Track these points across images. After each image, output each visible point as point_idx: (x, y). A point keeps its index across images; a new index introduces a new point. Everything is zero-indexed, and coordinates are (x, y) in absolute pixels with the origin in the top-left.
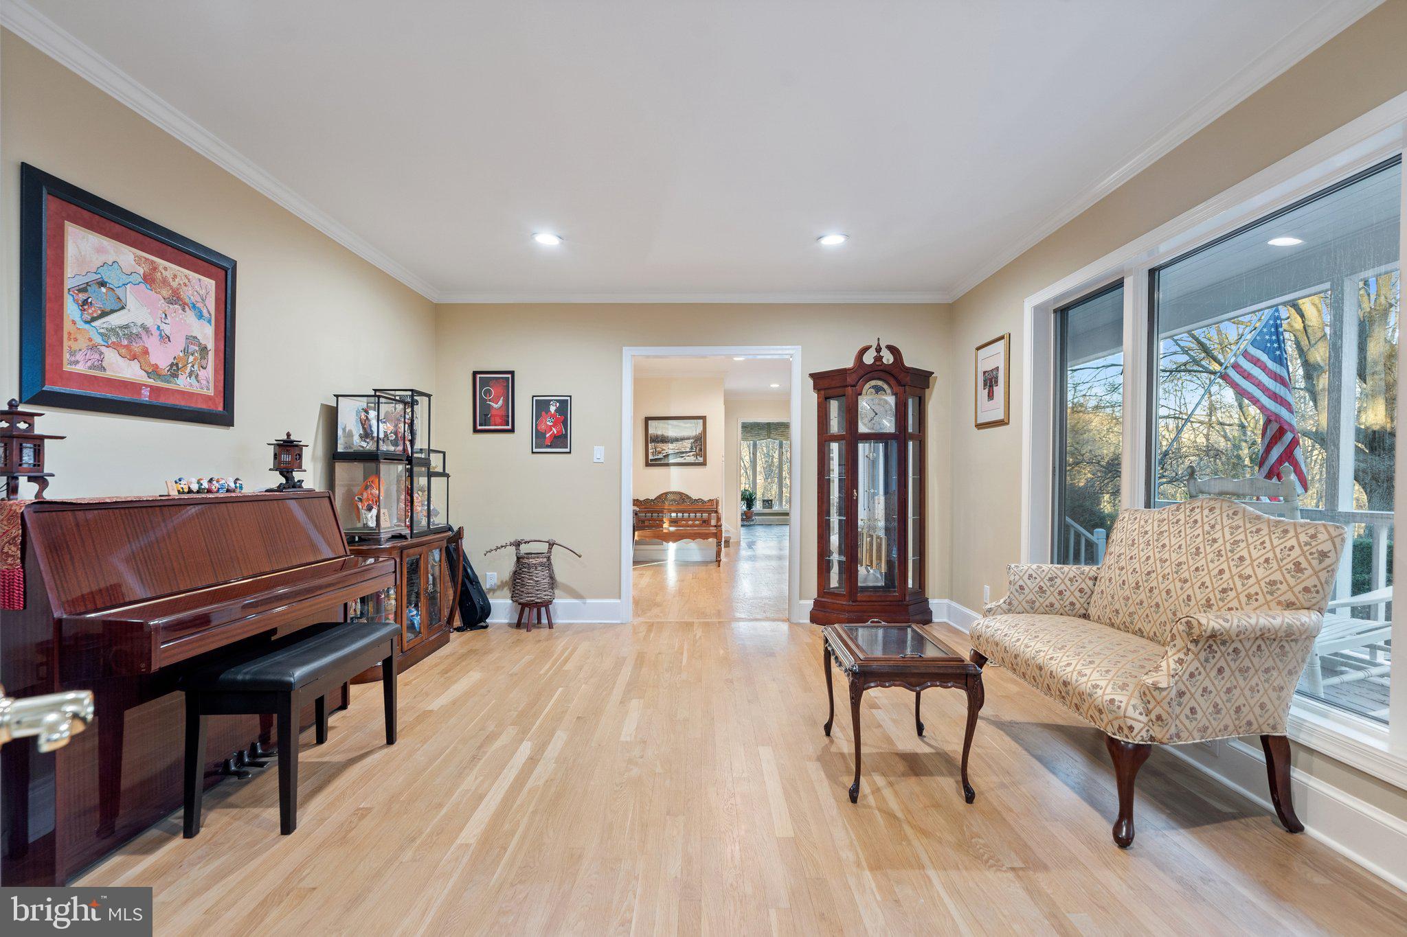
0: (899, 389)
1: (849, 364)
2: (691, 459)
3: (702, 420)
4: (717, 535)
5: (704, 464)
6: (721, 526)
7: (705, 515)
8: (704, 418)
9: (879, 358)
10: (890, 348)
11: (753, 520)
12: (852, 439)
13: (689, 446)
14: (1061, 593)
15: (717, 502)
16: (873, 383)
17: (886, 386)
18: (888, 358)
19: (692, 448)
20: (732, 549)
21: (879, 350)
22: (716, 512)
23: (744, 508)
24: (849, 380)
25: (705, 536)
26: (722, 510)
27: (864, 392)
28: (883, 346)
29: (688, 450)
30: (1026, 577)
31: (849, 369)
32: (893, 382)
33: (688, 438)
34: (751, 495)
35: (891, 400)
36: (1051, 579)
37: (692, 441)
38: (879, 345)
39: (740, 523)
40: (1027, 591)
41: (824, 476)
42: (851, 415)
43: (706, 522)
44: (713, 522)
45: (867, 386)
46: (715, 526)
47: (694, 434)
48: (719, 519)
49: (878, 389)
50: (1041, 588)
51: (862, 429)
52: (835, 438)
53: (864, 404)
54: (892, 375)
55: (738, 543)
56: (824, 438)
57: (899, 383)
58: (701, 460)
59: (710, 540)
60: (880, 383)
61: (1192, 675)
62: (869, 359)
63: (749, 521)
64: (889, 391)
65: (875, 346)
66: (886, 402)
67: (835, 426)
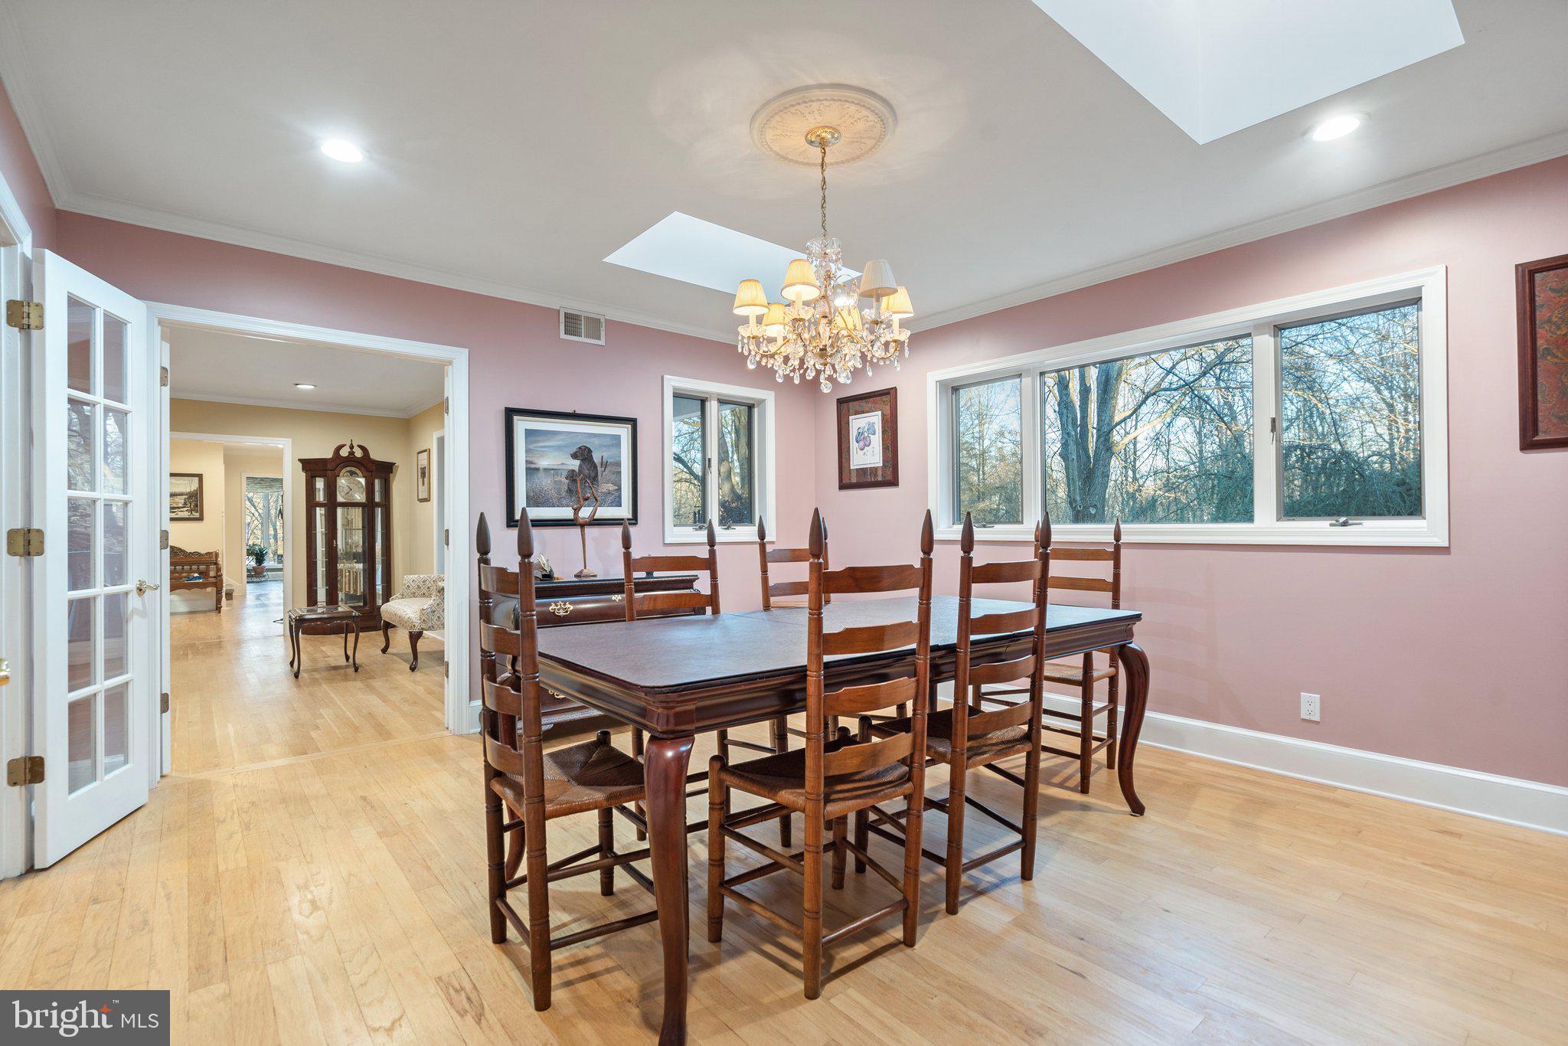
0: (366, 474)
1: (329, 455)
2: (186, 514)
3: (197, 478)
4: (218, 583)
5: (201, 519)
6: (221, 575)
7: (202, 567)
8: (200, 476)
9: (352, 453)
10: (360, 446)
11: (264, 576)
12: (331, 505)
13: (183, 501)
14: (429, 588)
15: (217, 555)
16: (349, 469)
17: (358, 471)
18: (358, 453)
19: (185, 503)
20: (235, 601)
21: (352, 447)
22: (216, 564)
23: (253, 564)
24: (329, 467)
25: (203, 586)
26: (223, 561)
27: (341, 474)
28: (355, 445)
29: (181, 505)
30: (411, 581)
31: (329, 459)
32: (363, 469)
33: (181, 494)
34: (261, 551)
35: (362, 481)
36: (424, 581)
37: (186, 497)
38: (352, 444)
39: (245, 579)
40: (411, 588)
41: (311, 531)
42: (331, 489)
43: (204, 574)
44: (212, 574)
45: (344, 471)
46: (215, 577)
47: (188, 490)
48: (219, 570)
49: (352, 473)
50: (418, 586)
51: (340, 499)
52: (320, 505)
53: (342, 482)
54: (363, 466)
55: (244, 596)
56: (311, 505)
57: (368, 470)
58: (197, 515)
59: (209, 589)
60: (353, 469)
61: (438, 604)
62: (344, 452)
63: (259, 577)
64: (360, 474)
65: (349, 444)
66: (359, 482)
67: (320, 497)
